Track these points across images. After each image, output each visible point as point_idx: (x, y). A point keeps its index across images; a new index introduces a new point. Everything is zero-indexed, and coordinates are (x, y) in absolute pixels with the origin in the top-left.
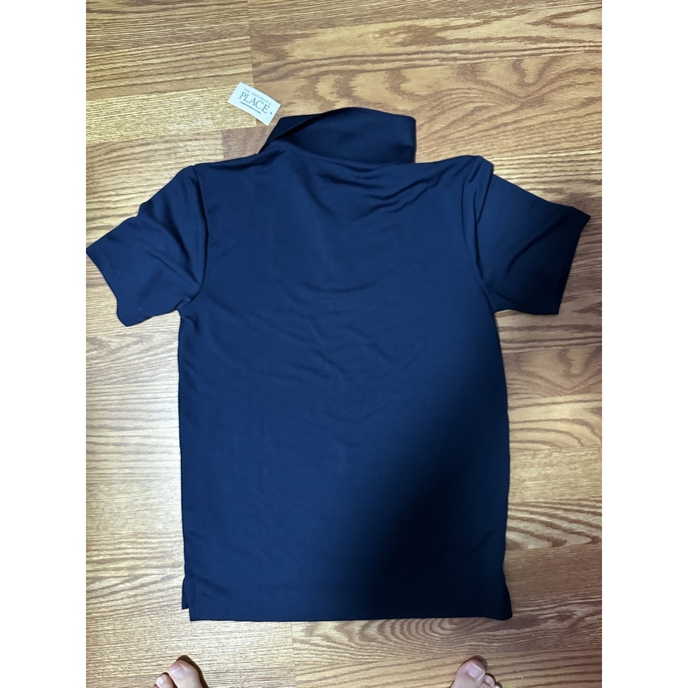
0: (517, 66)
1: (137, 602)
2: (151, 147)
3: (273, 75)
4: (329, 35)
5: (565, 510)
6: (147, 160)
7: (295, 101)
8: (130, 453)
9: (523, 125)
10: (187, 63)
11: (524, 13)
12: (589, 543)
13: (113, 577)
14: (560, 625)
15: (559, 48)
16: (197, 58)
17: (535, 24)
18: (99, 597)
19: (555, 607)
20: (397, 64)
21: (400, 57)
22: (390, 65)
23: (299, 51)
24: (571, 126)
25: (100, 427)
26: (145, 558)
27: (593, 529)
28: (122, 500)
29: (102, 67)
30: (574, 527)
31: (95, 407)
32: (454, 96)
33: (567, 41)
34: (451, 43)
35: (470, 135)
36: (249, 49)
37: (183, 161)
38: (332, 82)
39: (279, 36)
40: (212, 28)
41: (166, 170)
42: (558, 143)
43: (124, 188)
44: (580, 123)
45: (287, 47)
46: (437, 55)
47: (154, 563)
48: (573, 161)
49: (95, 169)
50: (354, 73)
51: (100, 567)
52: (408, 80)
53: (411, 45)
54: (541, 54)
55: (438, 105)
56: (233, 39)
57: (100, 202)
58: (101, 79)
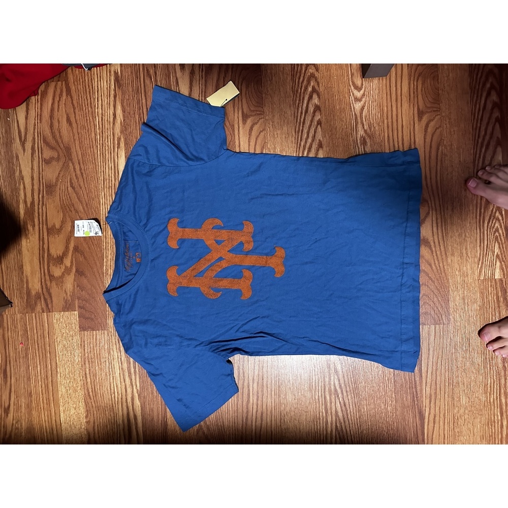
0: (48, 162)
1: (350, 391)
2: (88, 372)
3: (49, 301)
4: (27, 269)
5: (301, 140)
6: (95, 375)
7: (64, 289)
8: (262, 391)
9: (81, 159)
10: (40, 350)
11: (18, 157)
12: (321, 126)
13: (335, 404)
14: (369, 144)
15: (38, 137)
16: (38, 344)
17: (24, 150)
18: (347, 413)
19: (358, 147)
20: (45, 230)
21: (41, 228)
22: (45, 234)
23: (35, 286)
24: (82, 132)
25: (247, 408)
26: (324, 385)
27: (313, 124)
28: (290, 398)
29: (41, 399)
30: (311, 135)
31: (236, 411)
32: (64, 198)
33: (34, 133)
34: (34, 199)
35: (86, 189)
36: (34, 314)
37: (96, 354)
38: (54, 267)
39: (27, 297)
40: (21, 335)
41: (101, 364)
42: (92, 140)
43: (111, 389)
44: (81, 127)
45: (33, 293)
46: (40, 207)
47: (327, 379)
48: (102, 131)
49: (99, 405)
50: (49, 255)
51: (329, 411)
52: (54, 224)
53: (34, 222)
54: (41, 148)
55: (69, 207)
56: (28, 324)
57: (118, 403)
58: (48, 400)
